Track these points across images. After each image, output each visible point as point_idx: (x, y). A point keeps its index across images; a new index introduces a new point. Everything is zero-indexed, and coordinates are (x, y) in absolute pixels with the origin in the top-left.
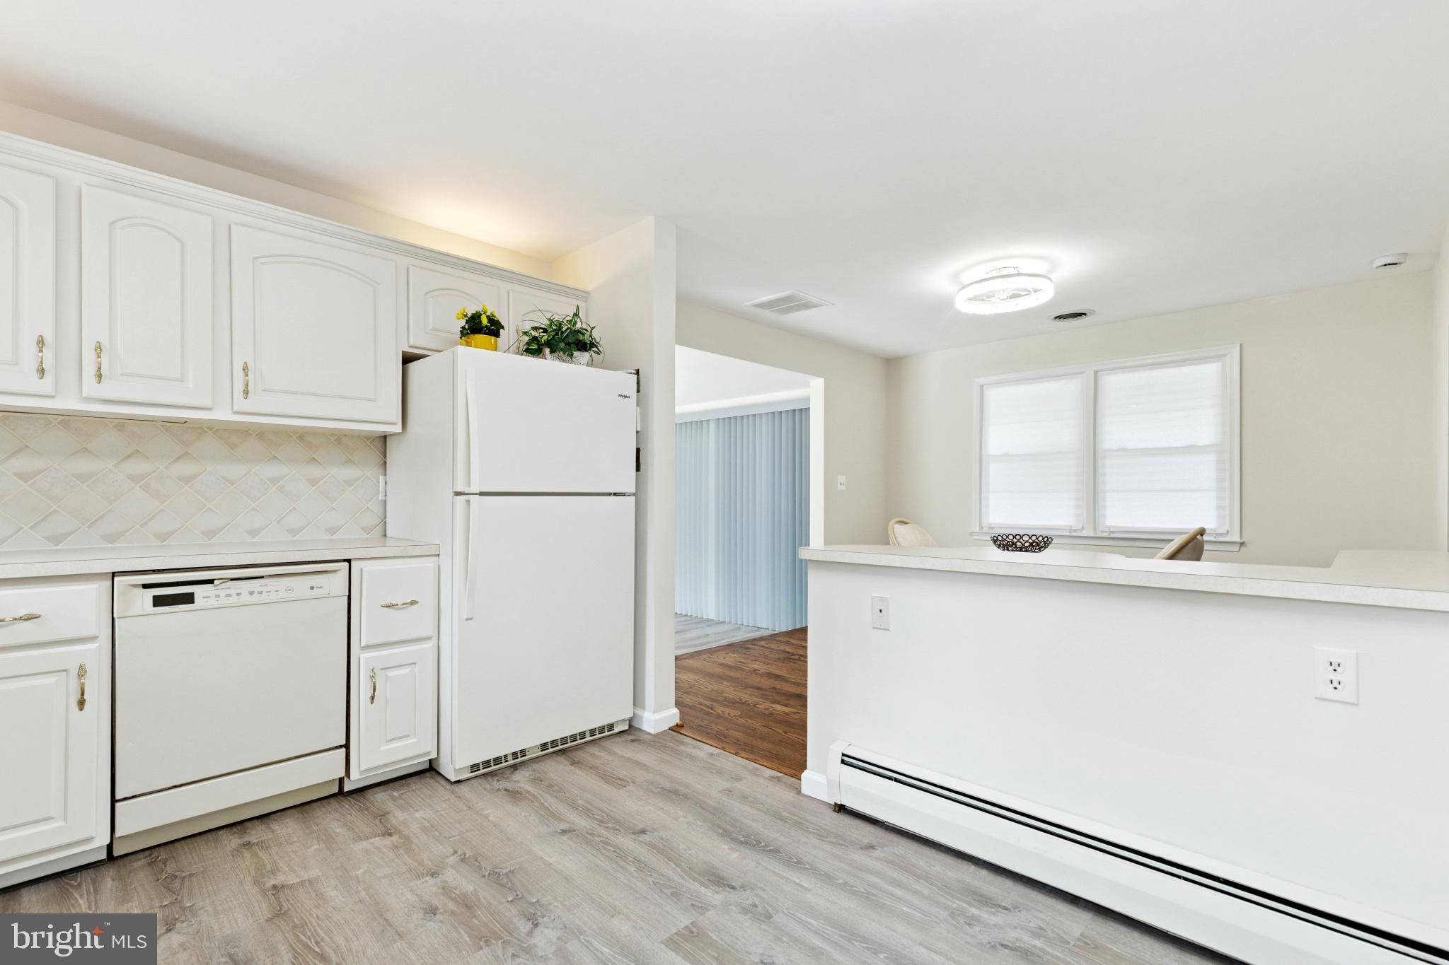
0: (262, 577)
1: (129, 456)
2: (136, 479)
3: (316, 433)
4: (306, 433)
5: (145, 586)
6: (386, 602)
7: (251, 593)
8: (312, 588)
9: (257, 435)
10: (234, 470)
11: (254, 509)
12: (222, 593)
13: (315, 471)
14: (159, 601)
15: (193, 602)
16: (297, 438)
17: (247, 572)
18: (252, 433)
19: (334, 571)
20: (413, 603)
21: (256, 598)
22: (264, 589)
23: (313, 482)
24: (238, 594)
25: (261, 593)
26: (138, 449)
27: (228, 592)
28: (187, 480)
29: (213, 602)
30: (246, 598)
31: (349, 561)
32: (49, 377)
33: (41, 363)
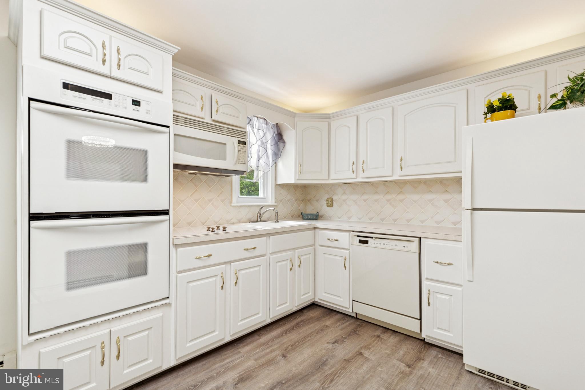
0: (388, 239)
1: (386, 193)
2: (388, 201)
3: (447, 179)
4: (443, 180)
5: (358, 236)
6: (436, 260)
7: (384, 244)
8: (404, 247)
9: (424, 183)
10: (416, 197)
11: (422, 212)
12: (376, 242)
13: (447, 196)
14: (361, 242)
15: (368, 244)
16: (439, 182)
17: (385, 236)
18: (422, 182)
19: (413, 241)
20: (450, 264)
21: (385, 247)
22: (388, 244)
23: (446, 201)
24: (380, 244)
25: (387, 245)
26: (389, 191)
27: (377, 242)
28: (401, 201)
29: (373, 245)
30: (382, 246)
31: (420, 238)
32: (355, 173)
33: (353, 169)
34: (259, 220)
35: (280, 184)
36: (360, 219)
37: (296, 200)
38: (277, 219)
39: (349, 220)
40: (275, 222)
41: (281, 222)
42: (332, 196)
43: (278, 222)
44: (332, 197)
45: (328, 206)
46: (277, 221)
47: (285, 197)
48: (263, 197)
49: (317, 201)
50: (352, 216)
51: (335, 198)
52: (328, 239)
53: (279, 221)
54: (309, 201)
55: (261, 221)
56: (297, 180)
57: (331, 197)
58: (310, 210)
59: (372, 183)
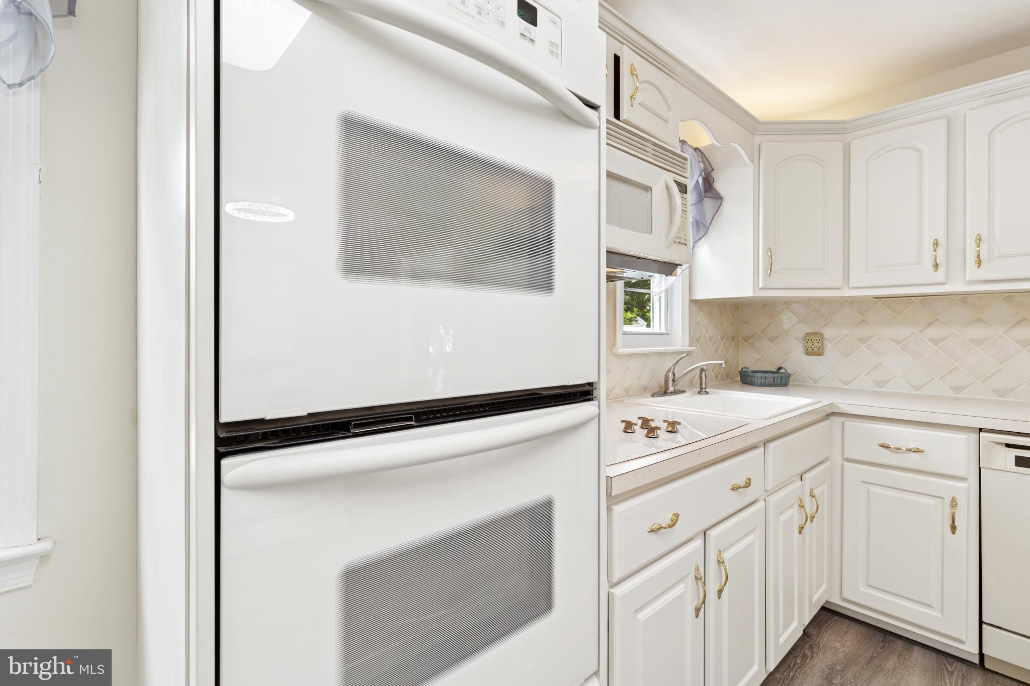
5: (1008, 445)
14: (1020, 462)
32: (942, 269)
33: (936, 259)
34: (671, 389)
35: (696, 300)
36: (917, 388)
37: (723, 339)
38: (704, 386)
39: (880, 390)
40: (699, 393)
41: (713, 393)
42: (820, 329)
43: (707, 393)
44: (822, 331)
45: (808, 353)
46: (704, 390)
47: (704, 332)
48: (663, 330)
49: (772, 339)
50: (889, 381)
51: (828, 333)
52: (881, 446)
53: (707, 390)
54: (746, 339)
55: (676, 392)
56: (761, 289)
57: (817, 330)
58: (751, 360)
59: (961, 296)
